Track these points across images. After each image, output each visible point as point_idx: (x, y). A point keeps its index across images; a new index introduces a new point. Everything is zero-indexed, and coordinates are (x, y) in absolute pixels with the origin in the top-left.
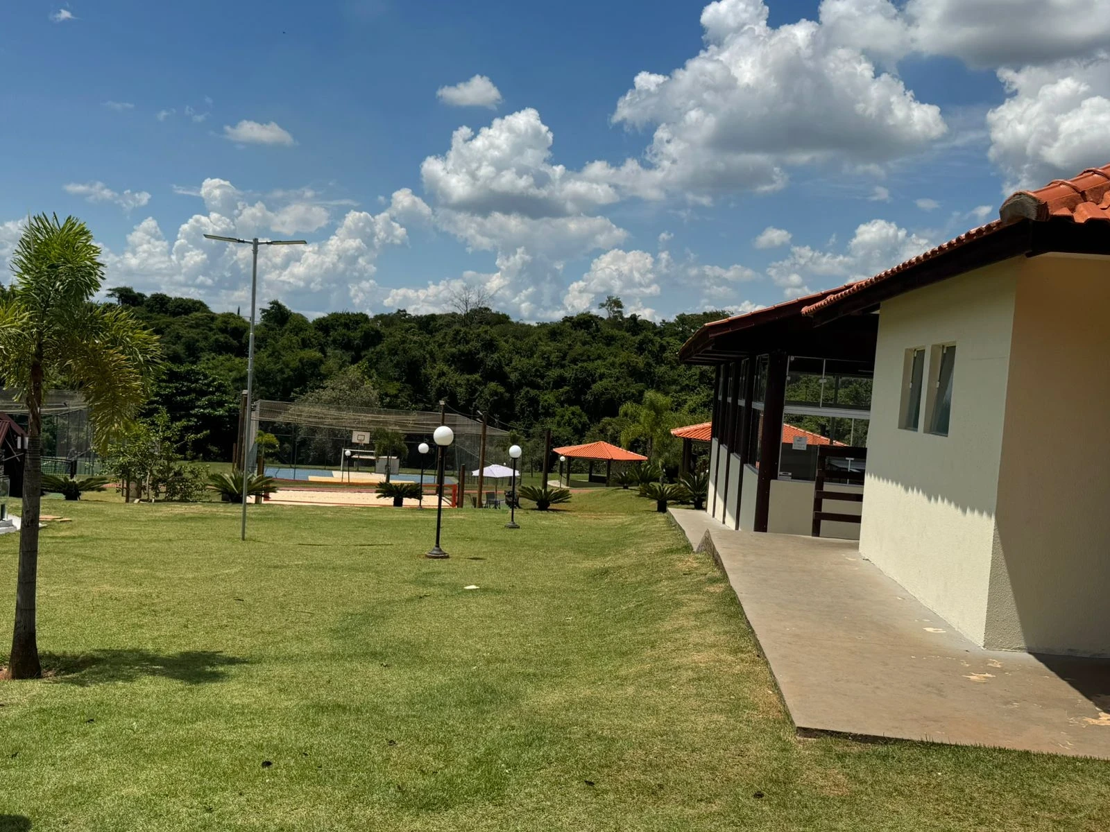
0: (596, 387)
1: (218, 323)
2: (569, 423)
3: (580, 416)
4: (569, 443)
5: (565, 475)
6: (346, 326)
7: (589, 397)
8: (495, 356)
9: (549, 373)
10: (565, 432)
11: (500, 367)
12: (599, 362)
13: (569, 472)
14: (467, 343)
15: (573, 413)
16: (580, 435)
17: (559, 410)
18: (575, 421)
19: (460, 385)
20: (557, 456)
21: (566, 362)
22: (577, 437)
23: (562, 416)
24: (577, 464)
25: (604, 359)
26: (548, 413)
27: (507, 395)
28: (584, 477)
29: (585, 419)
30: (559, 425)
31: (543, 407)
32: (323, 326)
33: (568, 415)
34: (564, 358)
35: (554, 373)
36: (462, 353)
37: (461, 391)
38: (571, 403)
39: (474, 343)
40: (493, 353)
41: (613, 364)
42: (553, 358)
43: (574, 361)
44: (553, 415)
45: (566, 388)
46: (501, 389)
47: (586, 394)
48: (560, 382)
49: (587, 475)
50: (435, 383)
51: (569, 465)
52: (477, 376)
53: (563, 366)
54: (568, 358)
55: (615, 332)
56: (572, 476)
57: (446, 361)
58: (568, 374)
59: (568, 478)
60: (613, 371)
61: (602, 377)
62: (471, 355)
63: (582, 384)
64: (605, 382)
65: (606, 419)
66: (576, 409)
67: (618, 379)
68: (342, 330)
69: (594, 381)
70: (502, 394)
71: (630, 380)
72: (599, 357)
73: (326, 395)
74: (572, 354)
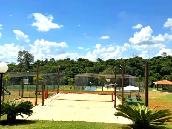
0: (162, 69)
1: (89, 62)
2: (156, 77)
3: (159, 75)
4: (157, 81)
5: (156, 88)
6: (111, 61)
7: (161, 71)
8: (139, 64)
9: (151, 67)
10: (156, 79)
11: (140, 66)
12: (163, 64)
13: (157, 87)
14: (132, 61)
15: (157, 75)
16: (159, 79)
17: (154, 74)
18: (158, 76)
19: (131, 70)
20: (154, 84)
21: (155, 64)
22: (158, 80)
23: (155, 76)
24: (159, 86)
25: (164, 63)
26: (151, 75)
27: (142, 71)
28: (161, 89)
29: (160, 76)
30: (154, 77)
31: (150, 74)
32: (107, 62)
33: (156, 75)
34: (154, 63)
35: (152, 67)
36: (131, 63)
37: (132, 71)
38: (157, 73)
39: (134, 61)
40: (138, 63)
41: (166, 64)
42: (152, 64)
43: (157, 64)
44: (153, 75)
45: (155, 70)
46: (140, 70)
47: (160, 70)
48: (154, 68)
49: (162, 88)
50: (126, 70)
51: (157, 86)
52: (135, 68)
53: (154, 65)
54: (155, 63)
55: (165, 59)
56: (158, 89)
57: (128, 65)
58: (156, 66)
59: (157, 89)
60: (166, 65)
61: (163, 67)
62: (133, 64)
63: (159, 69)
64: (164, 68)
65: (165, 76)
66: (158, 74)
67: (167, 67)
68: (110, 62)
69: (162, 68)
70: (141, 71)
71: (170, 67)
72: (162, 63)
73: (103, 72)
74: (156, 62)
